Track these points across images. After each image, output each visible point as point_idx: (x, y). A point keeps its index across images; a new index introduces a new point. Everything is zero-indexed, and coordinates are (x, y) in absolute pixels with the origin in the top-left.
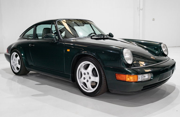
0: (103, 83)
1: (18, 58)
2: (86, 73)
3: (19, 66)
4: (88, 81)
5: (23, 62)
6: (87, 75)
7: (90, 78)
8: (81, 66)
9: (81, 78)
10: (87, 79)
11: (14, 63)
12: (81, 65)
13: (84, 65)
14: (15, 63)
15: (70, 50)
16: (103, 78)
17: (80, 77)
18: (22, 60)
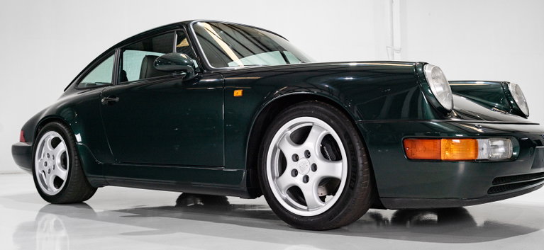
0: (360, 179)
1: (62, 147)
2: (302, 155)
3: (63, 174)
4: (306, 179)
5: (76, 157)
6: (305, 160)
7: (314, 168)
8: (280, 137)
9: (280, 175)
10: (305, 173)
11: (46, 165)
12: (283, 133)
13: (290, 132)
14: (49, 164)
15: (243, 93)
16: (360, 161)
17: (277, 174)
18: (73, 152)
